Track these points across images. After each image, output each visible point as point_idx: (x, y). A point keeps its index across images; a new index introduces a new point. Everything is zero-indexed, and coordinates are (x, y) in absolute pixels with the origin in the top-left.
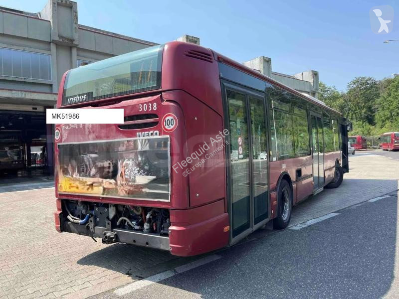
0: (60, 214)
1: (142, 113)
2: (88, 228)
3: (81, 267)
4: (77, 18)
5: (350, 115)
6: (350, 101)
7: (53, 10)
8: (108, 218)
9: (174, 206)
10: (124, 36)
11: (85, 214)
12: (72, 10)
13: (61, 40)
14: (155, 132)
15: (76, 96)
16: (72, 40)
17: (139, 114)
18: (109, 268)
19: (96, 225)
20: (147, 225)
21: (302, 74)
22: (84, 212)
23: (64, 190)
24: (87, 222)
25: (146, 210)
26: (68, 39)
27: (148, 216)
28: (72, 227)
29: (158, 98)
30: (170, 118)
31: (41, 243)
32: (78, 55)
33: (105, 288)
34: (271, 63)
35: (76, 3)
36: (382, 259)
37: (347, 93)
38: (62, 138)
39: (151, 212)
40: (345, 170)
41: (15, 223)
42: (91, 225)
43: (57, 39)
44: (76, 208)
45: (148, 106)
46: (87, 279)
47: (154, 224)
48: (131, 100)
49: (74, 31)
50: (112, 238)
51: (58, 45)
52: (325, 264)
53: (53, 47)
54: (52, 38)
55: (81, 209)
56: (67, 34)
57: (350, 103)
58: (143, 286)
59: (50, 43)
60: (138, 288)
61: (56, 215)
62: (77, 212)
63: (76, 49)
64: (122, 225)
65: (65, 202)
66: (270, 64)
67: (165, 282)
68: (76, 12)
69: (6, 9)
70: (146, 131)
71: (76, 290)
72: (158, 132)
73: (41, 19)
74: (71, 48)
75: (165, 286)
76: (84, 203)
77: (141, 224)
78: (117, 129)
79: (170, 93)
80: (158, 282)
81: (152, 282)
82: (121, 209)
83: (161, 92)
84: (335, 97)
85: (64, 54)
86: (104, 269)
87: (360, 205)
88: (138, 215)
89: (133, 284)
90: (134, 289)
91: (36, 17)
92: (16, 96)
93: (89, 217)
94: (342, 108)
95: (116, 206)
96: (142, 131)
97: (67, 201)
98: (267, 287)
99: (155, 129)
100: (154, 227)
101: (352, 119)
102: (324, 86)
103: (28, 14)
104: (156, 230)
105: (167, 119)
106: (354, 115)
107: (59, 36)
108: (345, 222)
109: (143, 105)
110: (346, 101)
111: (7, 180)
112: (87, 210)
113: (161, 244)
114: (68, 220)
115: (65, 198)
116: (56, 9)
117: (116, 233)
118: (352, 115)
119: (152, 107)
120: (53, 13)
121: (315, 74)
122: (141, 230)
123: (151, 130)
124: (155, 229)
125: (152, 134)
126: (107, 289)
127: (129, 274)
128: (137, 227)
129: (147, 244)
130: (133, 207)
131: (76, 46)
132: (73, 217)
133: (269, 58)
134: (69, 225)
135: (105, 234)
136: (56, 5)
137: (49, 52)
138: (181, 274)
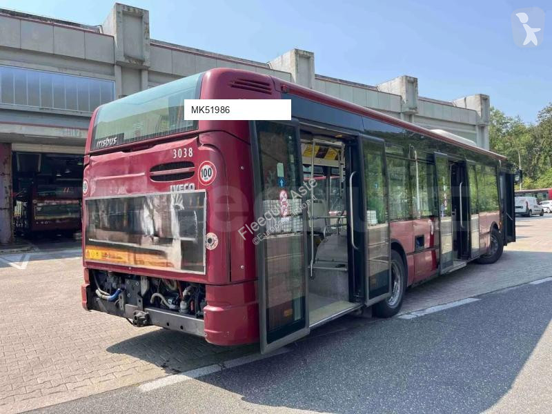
0: (87, 287)
1: (176, 161)
2: (117, 306)
3: (110, 355)
4: (148, 32)
5: (543, 158)
6: (542, 137)
7: (118, 22)
8: (139, 293)
9: (211, 280)
10: (211, 53)
11: (115, 288)
12: (141, 22)
13: (127, 61)
14: (191, 184)
15: (105, 139)
16: (142, 61)
17: (173, 161)
18: (142, 357)
19: (126, 302)
20: (184, 305)
21: (465, 99)
22: (114, 285)
23: (91, 257)
24: (116, 298)
25: (183, 285)
26: (137, 60)
27: (185, 293)
28: (101, 304)
29: (194, 141)
30: (207, 167)
31: (72, 324)
32: (149, 81)
33: (128, 382)
34: (417, 84)
35: (148, 11)
36: (507, 363)
37: (538, 127)
38: (90, 192)
39: (188, 288)
40: (509, 238)
41: (50, 299)
42: (121, 302)
43: (122, 59)
44: (106, 281)
45: (183, 151)
46: (112, 370)
47: (192, 303)
48: (165, 144)
49: (144, 49)
50: (143, 320)
51: (124, 68)
52: (425, 365)
53: (117, 70)
54: (116, 59)
55: (111, 281)
56: (136, 53)
57: (541, 141)
58: (176, 382)
59: (114, 65)
60: (169, 383)
61: (82, 288)
62: (107, 285)
63: (147, 72)
64: (157, 304)
65: (94, 272)
66: (416, 86)
67: (204, 379)
68: (147, 24)
69: (58, 21)
70: (181, 183)
71: (94, 382)
72: (193, 184)
73: (103, 35)
74: (140, 71)
75: (203, 383)
76: (115, 274)
77: (177, 303)
78: (148, 180)
79: (208, 135)
80: (196, 378)
81: (189, 378)
82: (156, 283)
83: (197, 134)
84: (518, 132)
85: (131, 78)
86: (136, 359)
87: (515, 288)
88: (174, 291)
89: (165, 379)
90: (164, 384)
91: (96, 31)
92: (69, 136)
93: (120, 292)
94: (530, 147)
95: (149, 279)
96: (176, 184)
97: (97, 271)
98: (333, 391)
99: (191, 181)
100: (192, 306)
101: (545, 164)
102: (501, 116)
103: (87, 27)
104: (194, 310)
105: (203, 168)
106: (548, 158)
107: (124, 56)
108: (481, 311)
109: (177, 151)
110: (535, 138)
111: (56, 244)
112: (118, 284)
113: (197, 329)
114: (96, 295)
115: (92, 267)
116: (121, 20)
117: (148, 313)
118: (545, 157)
119: (188, 152)
120: (118, 26)
121: (484, 99)
122: (176, 311)
123: (186, 182)
124: (192, 309)
125: (187, 187)
126: (132, 383)
127: (164, 366)
128: (172, 306)
129: (182, 327)
130: (169, 280)
131: (147, 69)
132: (102, 291)
133: (414, 78)
134: (97, 302)
135: (135, 314)
136: (121, 15)
137: (112, 78)
138: (229, 370)
